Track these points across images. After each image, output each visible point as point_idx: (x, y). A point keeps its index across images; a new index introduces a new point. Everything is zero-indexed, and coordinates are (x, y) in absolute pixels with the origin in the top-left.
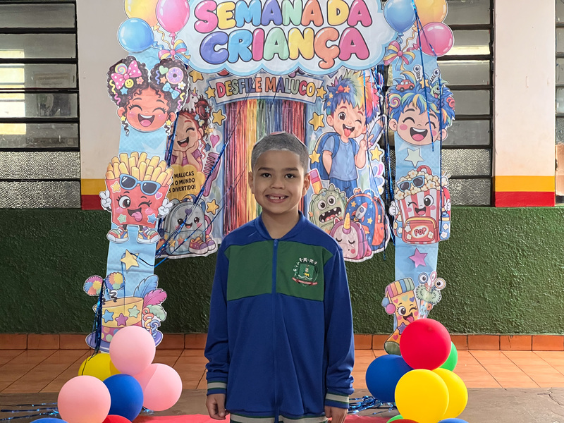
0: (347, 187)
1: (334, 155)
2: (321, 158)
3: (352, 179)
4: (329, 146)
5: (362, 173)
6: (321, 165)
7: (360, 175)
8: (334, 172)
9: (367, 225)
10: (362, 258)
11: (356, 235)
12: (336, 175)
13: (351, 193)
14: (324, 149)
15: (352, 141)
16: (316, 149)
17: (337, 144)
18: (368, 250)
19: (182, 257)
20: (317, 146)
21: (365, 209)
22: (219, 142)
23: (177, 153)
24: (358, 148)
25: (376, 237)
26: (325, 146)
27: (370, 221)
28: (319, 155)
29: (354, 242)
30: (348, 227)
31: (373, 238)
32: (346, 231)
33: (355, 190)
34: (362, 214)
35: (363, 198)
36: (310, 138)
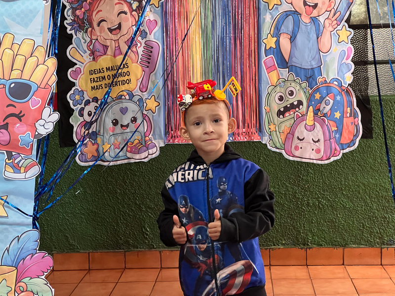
0: (310, 76)
1: (293, 39)
2: (278, 43)
3: (315, 66)
4: (288, 28)
5: (328, 59)
6: (277, 51)
7: (325, 61)
8: (294, 59)
9: (335, 120)
10: (330, 159)
11: (321, 133)
12: (296, 62)
13: (314, 82)
14: (281, 32)
15: (314, 20)
16: (272, 32)
17: (297, 24)
18: (335, 149)
19: (119, 163)
20: (272, 28)
21: (332, 102)
22: (157, 28)
23: (108, 43)
24: (321, 28)
25: (345, 134)
26: (283, 28)
27: (338, 115)
28: (275, 39)
29: (319, 140)
30: (312, 123)
31: (341, 135)
32: (309, 128)
33: (320, 79)
34: (328, 108)
35: (328, 88)
36: (264, 19)
